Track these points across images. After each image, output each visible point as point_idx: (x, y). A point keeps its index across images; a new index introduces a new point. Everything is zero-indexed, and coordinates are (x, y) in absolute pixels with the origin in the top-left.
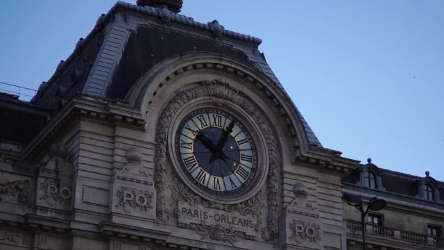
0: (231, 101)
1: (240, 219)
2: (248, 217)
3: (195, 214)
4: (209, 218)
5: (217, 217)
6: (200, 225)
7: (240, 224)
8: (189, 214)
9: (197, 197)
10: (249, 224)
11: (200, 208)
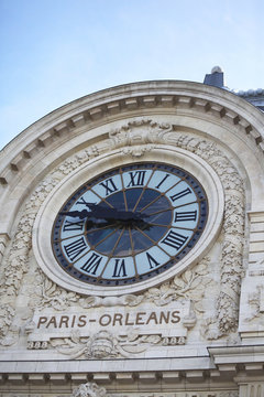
0: (158, 143)
1: (154, 313)
2: (173, 306)
3: (62, 322)
4: (88, 324)
5: (105, 320)
6: (70, 338)
7: (153, 321)
8: (52, 325)
9: (71, 295)
10: (171, 318)
11: (75, 311)
